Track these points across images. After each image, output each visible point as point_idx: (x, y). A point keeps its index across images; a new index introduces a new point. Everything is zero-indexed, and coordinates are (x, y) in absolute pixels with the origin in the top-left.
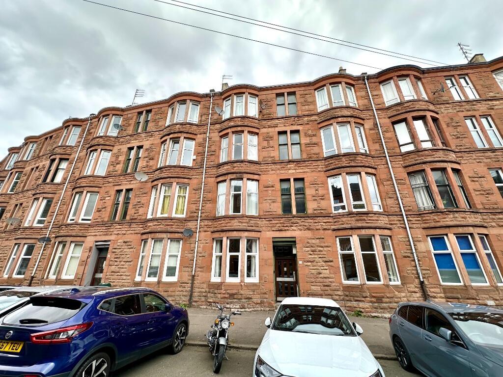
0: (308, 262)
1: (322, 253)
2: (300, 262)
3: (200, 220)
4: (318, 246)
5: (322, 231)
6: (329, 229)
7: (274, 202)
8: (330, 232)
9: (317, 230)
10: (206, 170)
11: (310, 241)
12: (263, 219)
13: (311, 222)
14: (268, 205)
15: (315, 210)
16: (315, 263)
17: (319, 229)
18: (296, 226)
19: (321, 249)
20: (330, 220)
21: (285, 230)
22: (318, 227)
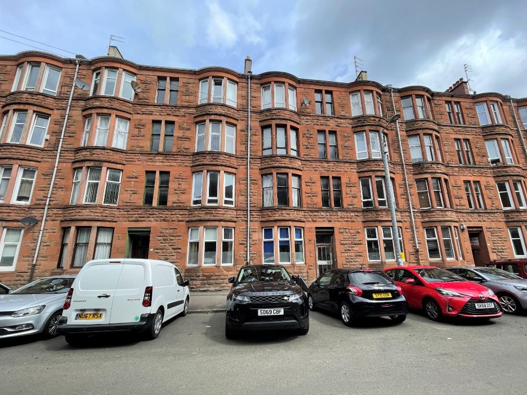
0: (158, 249)
1: (172, 241)
2: (151, 250)
4: (170, 236)
5: (177, 223)
6: (183, 221)
7: (135, 193)
8: (184, 223)
9: (172, 221)
11: (163, 231)
12: (121, 210)
13: (168, 214)
14: (129, 195)
15: (174, 203)
16: (164, 251)
17: (174, 221)
18: (154, 217)
19: (173, 238)
20: (186, 212)
21: (142, 221)
22: (173, 219)
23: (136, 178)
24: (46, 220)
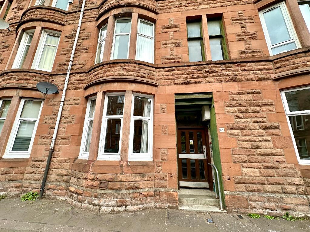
0: (234, 128)
1: (258, 115)
2: (222, 130)
3: (70, 74)
4: (251, 104)
5: (257, 83)
6: (268, 79)
7: (177, 46)
8: (270, 82)
9: (248, 80)
10: (84, 13)
11: (237, 97)
12: (162, 69)
13: (237, 70)
14: (169, 50)
15: (242, 53)
16: (247, 131)
17: (251, 80)
18: (213, 76)
19: (258, 108)
20: (269, 65)
21: (196, 83)
22: (249, 77)
23: (176, 27)
24: (68, 89)
